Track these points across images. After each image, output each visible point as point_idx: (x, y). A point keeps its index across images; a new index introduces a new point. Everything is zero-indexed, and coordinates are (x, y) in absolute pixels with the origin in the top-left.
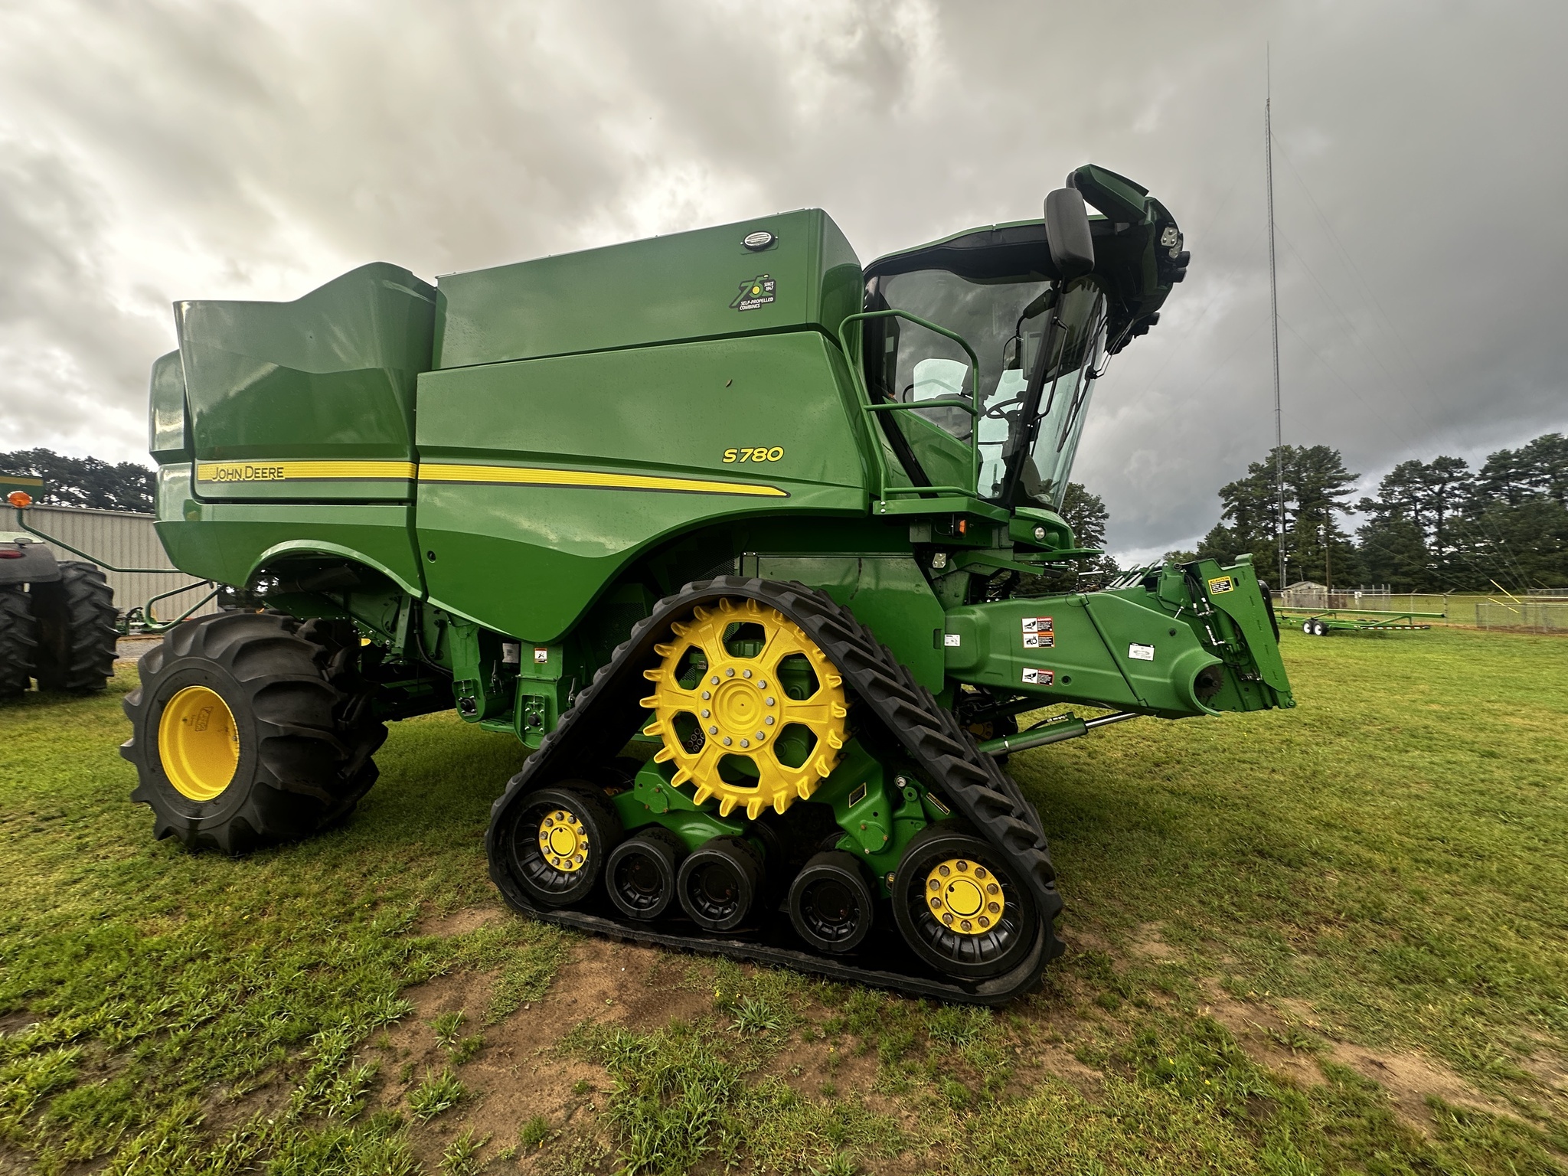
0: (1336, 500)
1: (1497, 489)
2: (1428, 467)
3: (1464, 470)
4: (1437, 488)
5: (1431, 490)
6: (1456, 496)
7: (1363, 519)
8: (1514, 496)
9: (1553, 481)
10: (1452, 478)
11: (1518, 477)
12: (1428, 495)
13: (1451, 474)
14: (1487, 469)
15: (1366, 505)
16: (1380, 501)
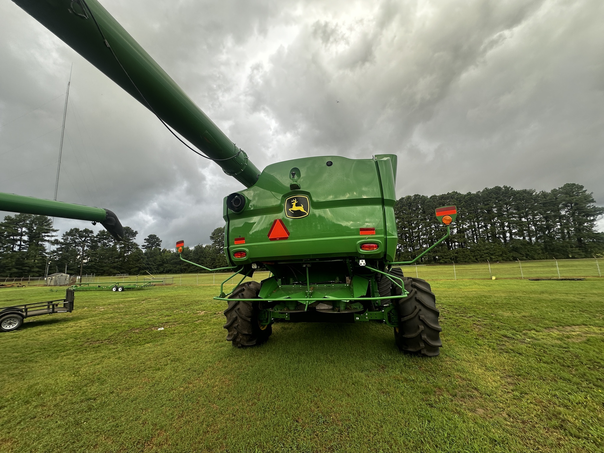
0: (47, 238)
1: (100, 242)
2: (81, 231)
3: (93, 234)
4: (83, 239)
5: (81, 239)
6: (88, 242)
7: (55, 247)
8: (105, 244)
9: (114, 242)
10: (88, 236)
11: (106, 239)
12: (80, 241)
13: (88, 235)
14: (98, 235)
15: (56, 242)
16: (63, 241)
